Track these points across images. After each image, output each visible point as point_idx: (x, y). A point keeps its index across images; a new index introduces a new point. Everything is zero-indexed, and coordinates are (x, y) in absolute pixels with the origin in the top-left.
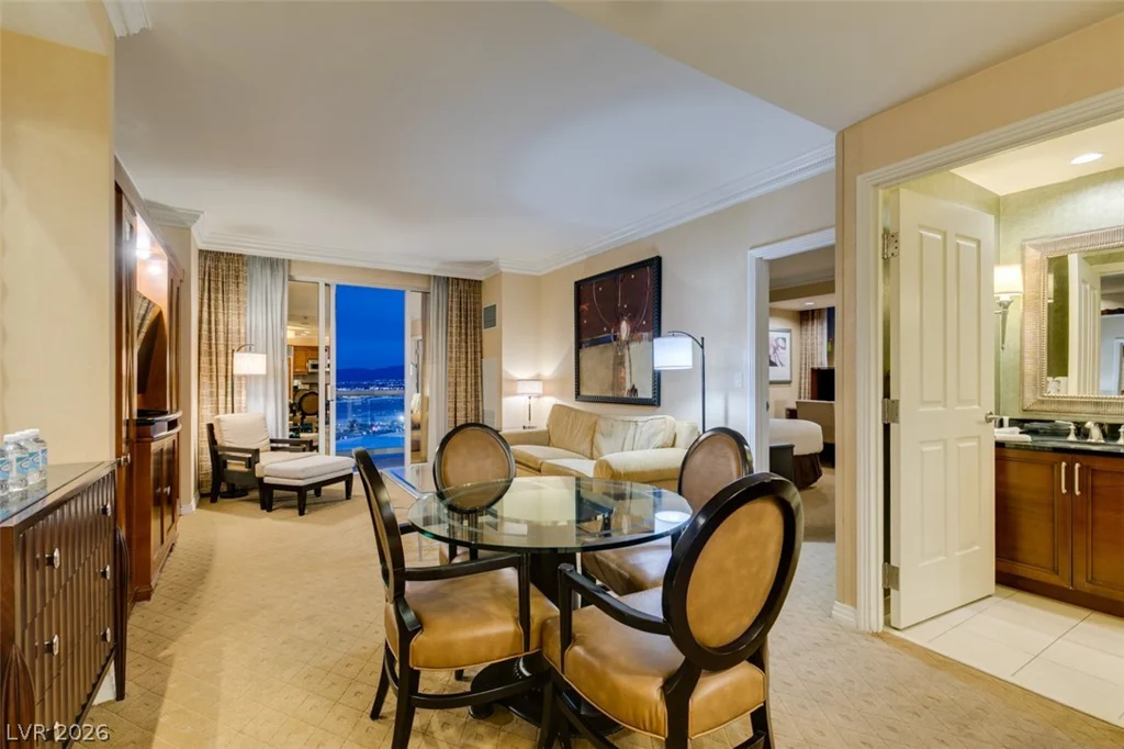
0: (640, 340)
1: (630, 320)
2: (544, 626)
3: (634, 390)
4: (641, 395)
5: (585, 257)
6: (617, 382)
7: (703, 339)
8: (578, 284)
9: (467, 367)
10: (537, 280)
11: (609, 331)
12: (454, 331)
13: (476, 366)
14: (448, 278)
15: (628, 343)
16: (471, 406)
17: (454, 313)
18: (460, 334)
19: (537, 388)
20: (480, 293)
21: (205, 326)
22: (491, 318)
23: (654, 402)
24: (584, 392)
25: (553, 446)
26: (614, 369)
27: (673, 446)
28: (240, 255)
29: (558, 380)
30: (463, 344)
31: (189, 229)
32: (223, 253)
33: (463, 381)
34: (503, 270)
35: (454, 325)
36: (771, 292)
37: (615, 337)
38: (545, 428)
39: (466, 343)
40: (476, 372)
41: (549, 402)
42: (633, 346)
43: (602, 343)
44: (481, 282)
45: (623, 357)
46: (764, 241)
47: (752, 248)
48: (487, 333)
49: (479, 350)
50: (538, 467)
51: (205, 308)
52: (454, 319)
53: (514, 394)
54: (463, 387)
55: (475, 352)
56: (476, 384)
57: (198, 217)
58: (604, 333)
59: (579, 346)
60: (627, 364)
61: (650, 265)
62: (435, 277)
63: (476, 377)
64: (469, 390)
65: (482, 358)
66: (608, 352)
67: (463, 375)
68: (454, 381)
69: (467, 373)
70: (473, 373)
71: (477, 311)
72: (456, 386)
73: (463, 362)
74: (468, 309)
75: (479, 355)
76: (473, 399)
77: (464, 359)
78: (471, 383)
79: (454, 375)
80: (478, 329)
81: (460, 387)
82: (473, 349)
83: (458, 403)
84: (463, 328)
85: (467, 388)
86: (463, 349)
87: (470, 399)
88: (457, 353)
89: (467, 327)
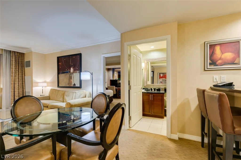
0: (76, 72)
1: (73, 68)
2: (61, 152)
3: (75, 85)
4: (76, 86)
5: (60, 51)
6: (70, 83)
7: (92, 73)
8: (58, 58)
9: (19, 79)
10: (45, 55)
11: (67, 70)
12: (13, 67)
13: (22, 78)
14: (10, 51)
15: (73, 73)
16: (21, 90)
17: (13, 62)
18: (16, 69)
19: (45, 84)
20: (24, 57)
22: (28, 64)
23: (80, 87)
24: (60, 85)
25: (51, 100)
26: (69, 80)
27: (85, 97)
29: (52, 82)
33: (17, 83)
34: (33, 51)
36: (106, 64)
37: (69, 72)
38: (48, 95)
39: (19, 71)
40: (22, 80)
41: (49, 88)
42: (74, 74)
43: (65, 73)
44: (24, 53)
45: (71, 77)
46: (105, 53)
47: (102, 54)
48: (27, 69)
49: (23, 73)
50: (47, 106)
52: (13, 64)
53: (37, 86)
54: (17, 85)
55: (22, 74)
56: (23, 84)
58: (66, 70)
59: (58, 73)
60: (73, 78)
61: (79, 55)
62: (5, 50)
63: (23, 82)
64: (20, 85)
65: (25, 76)
66: (68, 75)
67: (17, 81)
68: (14, 83)
69: (19, 80)
70: (21, 81)
71: (23, 62)
72: (14, 84)
73: (17, 77)
74: (19, 61)
75: (24, 75)
76: (21, 88)
77: (18, 76)
78: (21, 83)
79: (14, 81)
80: (23, 67)
81: (16, 84)
82: (21, 73)
83: (15, 90)
84: (17, 67)
85: (19, 85)
86: (17, 73)
87: (20, 88)
88: (15, 74)
89: (19, 67)
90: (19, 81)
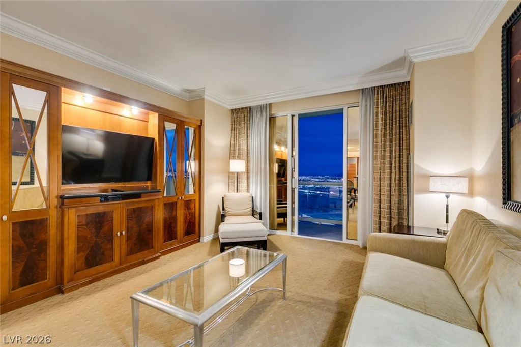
9: (391, 164)
12: (379, 132)
14: (374, 88)
16: (395, 199)
17: (380, 116)
18: (385, 136)
21: (232, 148)
28: (246, 108)
30: (388, 143)
31: (203, 99)
32: (239, 109)
33: (387, 176)
35: (379, 128)
39: (391, 142)
44: (409, 82)
51: (233, 139)
52: (380, 122)
53: (427, 191)
54: (387, 182)
57: (204, 91)
62: (363, 89)
63: (402, 172)
64: (393, 185)
65: (408, 154)
67: (387, 171)
68: (379, 176)
69: (391, 169)
70: (397, 170)
71: (404, 112)
72: (380, 181)
73: (387, 160)
74: (394, 111)
75: (405, 152)
76: (397, 193)
77: (388, 157)
78: (395, 178)
79: (379, 171)
80: (404, 128)
81: (384, 182)
82: (398, 147)
83: (381, 196)
84: (388, 129)
85: (391, 183)
86: (388, 148)
87: (394, 194)
88: (382, 152)
89: (392, 129)
90: (391, 173)
